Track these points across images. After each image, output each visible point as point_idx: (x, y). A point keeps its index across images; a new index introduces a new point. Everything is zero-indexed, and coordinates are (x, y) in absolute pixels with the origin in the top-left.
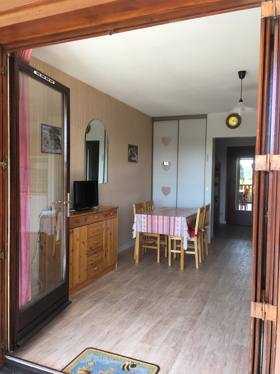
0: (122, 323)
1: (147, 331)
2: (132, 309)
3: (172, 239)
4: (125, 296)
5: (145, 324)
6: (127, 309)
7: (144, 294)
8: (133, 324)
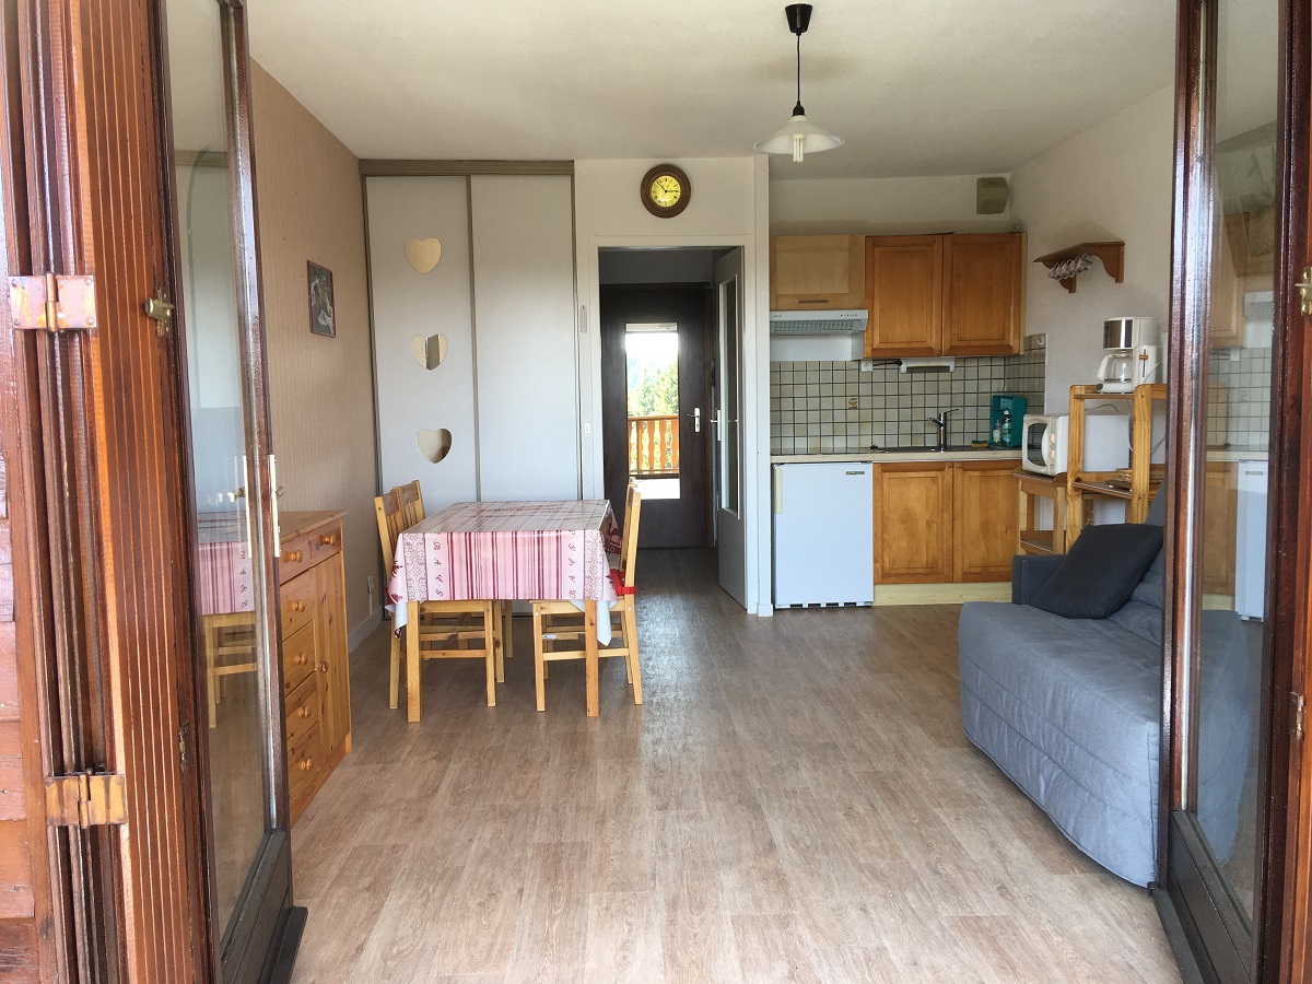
0: (546, 940)
1: (657, 949)
2: (540, 886)
3: (544, 612)
4: (474, 847)
5: (630, 924)
6: (521, 891)
7: (535, 823)
8: (590, 936)
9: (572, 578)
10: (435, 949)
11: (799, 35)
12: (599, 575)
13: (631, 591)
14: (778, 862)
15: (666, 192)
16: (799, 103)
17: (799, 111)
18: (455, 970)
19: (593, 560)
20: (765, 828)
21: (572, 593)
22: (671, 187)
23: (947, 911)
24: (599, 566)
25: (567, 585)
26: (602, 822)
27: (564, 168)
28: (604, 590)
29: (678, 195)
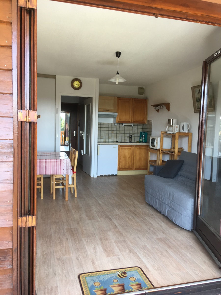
0: (77, 249)
1: (101, 249)
2: (71, 238)
3: (56, 177)
4: (52, 230)
5: (94, 244)
6: (67, 239)
7: (63, 224)
8: (86, 247)
9: (63, 170)
10: (53, 252)
11: (118, 58)
12: (70, 169)
13: (75, 172)
14: (119, 229)
15: (76, 84)
16: (118, 72)
17: (118, 73)
18: (60, 256)
19: (68, 166)
20: (113, 223)
21: (63, 173)
22: (78, 83)
23: (155, 237)
24: (70, 167)
25: (62, 171)
26: (78, 223)
27: (54, 77)
28: (70, 172)
29: (79, 85)
